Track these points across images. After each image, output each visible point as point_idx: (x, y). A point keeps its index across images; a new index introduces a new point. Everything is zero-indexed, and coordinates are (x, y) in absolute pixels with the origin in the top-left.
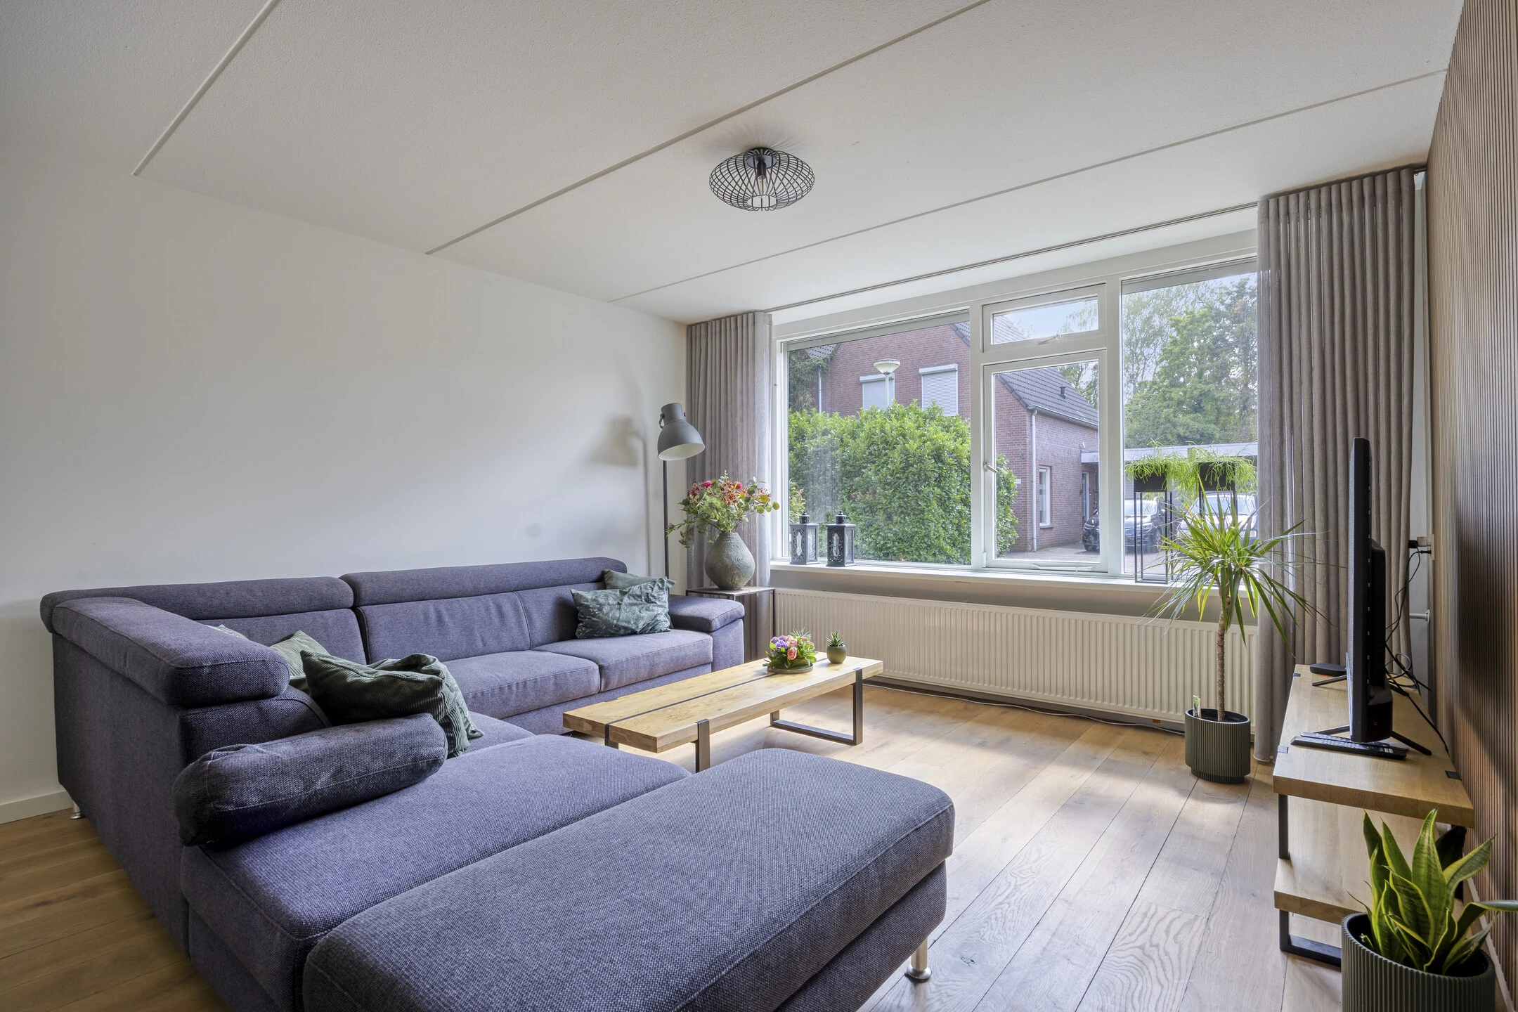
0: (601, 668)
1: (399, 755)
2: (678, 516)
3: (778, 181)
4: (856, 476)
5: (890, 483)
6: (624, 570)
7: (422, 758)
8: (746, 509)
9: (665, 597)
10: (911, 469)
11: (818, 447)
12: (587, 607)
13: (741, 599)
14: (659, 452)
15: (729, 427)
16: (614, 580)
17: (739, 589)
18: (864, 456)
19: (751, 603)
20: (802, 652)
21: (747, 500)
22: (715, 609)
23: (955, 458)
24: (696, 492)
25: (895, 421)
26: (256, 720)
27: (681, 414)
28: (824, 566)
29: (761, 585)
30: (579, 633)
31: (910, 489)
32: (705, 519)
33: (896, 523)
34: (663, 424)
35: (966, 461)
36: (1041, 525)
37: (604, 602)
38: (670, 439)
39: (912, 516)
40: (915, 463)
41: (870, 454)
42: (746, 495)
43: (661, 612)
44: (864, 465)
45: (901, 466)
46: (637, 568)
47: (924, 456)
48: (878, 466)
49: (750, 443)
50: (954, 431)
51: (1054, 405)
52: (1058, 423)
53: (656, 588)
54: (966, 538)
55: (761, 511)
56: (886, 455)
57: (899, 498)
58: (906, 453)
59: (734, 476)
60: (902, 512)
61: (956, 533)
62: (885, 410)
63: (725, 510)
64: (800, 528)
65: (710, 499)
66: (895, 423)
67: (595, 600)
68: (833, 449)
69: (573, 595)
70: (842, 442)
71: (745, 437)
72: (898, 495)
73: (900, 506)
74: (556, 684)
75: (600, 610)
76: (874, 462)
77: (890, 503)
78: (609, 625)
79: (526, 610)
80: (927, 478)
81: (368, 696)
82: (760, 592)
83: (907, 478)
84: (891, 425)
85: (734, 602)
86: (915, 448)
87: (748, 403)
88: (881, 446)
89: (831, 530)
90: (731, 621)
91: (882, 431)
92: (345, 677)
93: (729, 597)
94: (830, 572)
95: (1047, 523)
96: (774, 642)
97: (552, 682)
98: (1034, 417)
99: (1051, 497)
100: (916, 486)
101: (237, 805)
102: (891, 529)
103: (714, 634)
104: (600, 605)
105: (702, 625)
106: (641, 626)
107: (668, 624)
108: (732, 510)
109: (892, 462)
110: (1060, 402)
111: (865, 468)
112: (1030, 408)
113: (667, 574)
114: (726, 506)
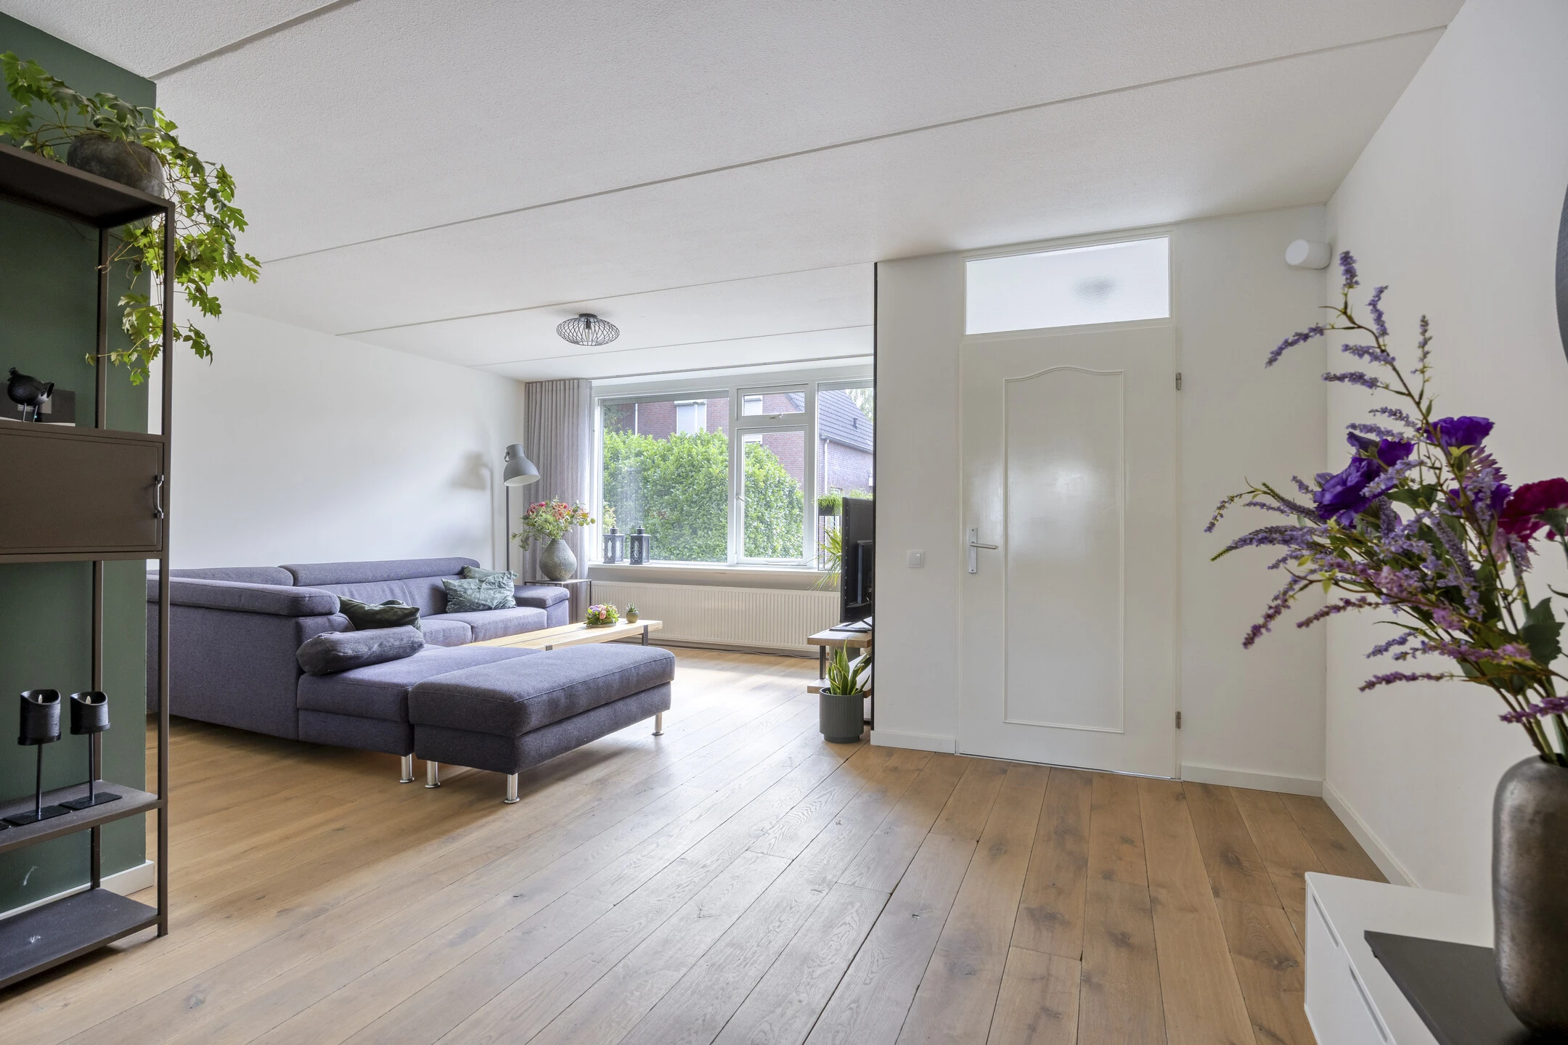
0: (472, 627)
1: (405, 641)
2: (517, 526)
3: (600, 332)
4: (666, 495)
5: (696, 502)
6: (478, 566)
7: (416, 643)
8: (571, 523)
9: (512, 584)
10: (714, 490)
11: (631, 467)
12: (456, 591)
13: (566, 586)
14: (505, 481)
15: (558, 462)
16: (472, 573)
17: (565, 580)
18: (673, 477)
19: (574, 590)
20: (609, 615)
21: (572, 517)
22: (548, 593)
23: (753, 481)
24: (533, 510)
25: (700, 447)
26: (327, 625)
27: (521, 453)
28: (628, 564)
29: (581, 578)
30: (449, 609)
31: (713, 508)
32: (541, 530)
33: (700, 537)
34: (507, 459)
35: (762, 484)
37: (467, 588)
38: (514, 471)
39: (714, 531)
40: (717, 485)
41: (679, 475)
42: (571, 513)
43: (509, 594)
44: (673, 485)
45: (705, 487)
46: (486, 566)
47: (725, 479)
48: (686, 486)
49: (574, 474)
51: (845, 435)
52: (848, 451)
53: (505, 578)
54: (761, 550)
55: (581, 525)
56: (692, 476)
57: (703, 515)
58: (709, 476)
59: (562, 499)
60: (705, 528)
62: (694, 436)
63: (556, 524)
64: (610, 537)
65: (545, 515)
66: (701, 449)
67: (460, 586)
68: (645, 470)
69: (444, 583)
70: (654, 463)
71: (570, 471)
72: (702, 512)
73: (704, 523)
74: (444, 636)
75: (465, 592)
76: (681, 483)
77: (695, 519)
78: (472, 603)
79: (410, 593)
81: (378, 617)
82: (581, 582)
83: (711, 498)
84: (697, 450)
85: (562, 588)
86: (718, 472)
87: (573, 446)
88: (688, 469)
89: (633, 539)
90: (560, 601)
91: (689, 455)
92: (364, 608)
93: (556, 585)
94: (631, 568)
96: (591, 609)
97: (442, 634)
98: (826, 445)
100: (718, 505)
101: (344, 653)
102: (696, 543)
103: (548, 609)
104: (465, 589)
105: (540, 603)
106: (495, 604)
107: (514, 603)
108: (561, 523)
109: (697, 483)
110: (852, 432)
111: (674, 488)
112: (823, 437)
113: (508, 570)
114: (556, 521)
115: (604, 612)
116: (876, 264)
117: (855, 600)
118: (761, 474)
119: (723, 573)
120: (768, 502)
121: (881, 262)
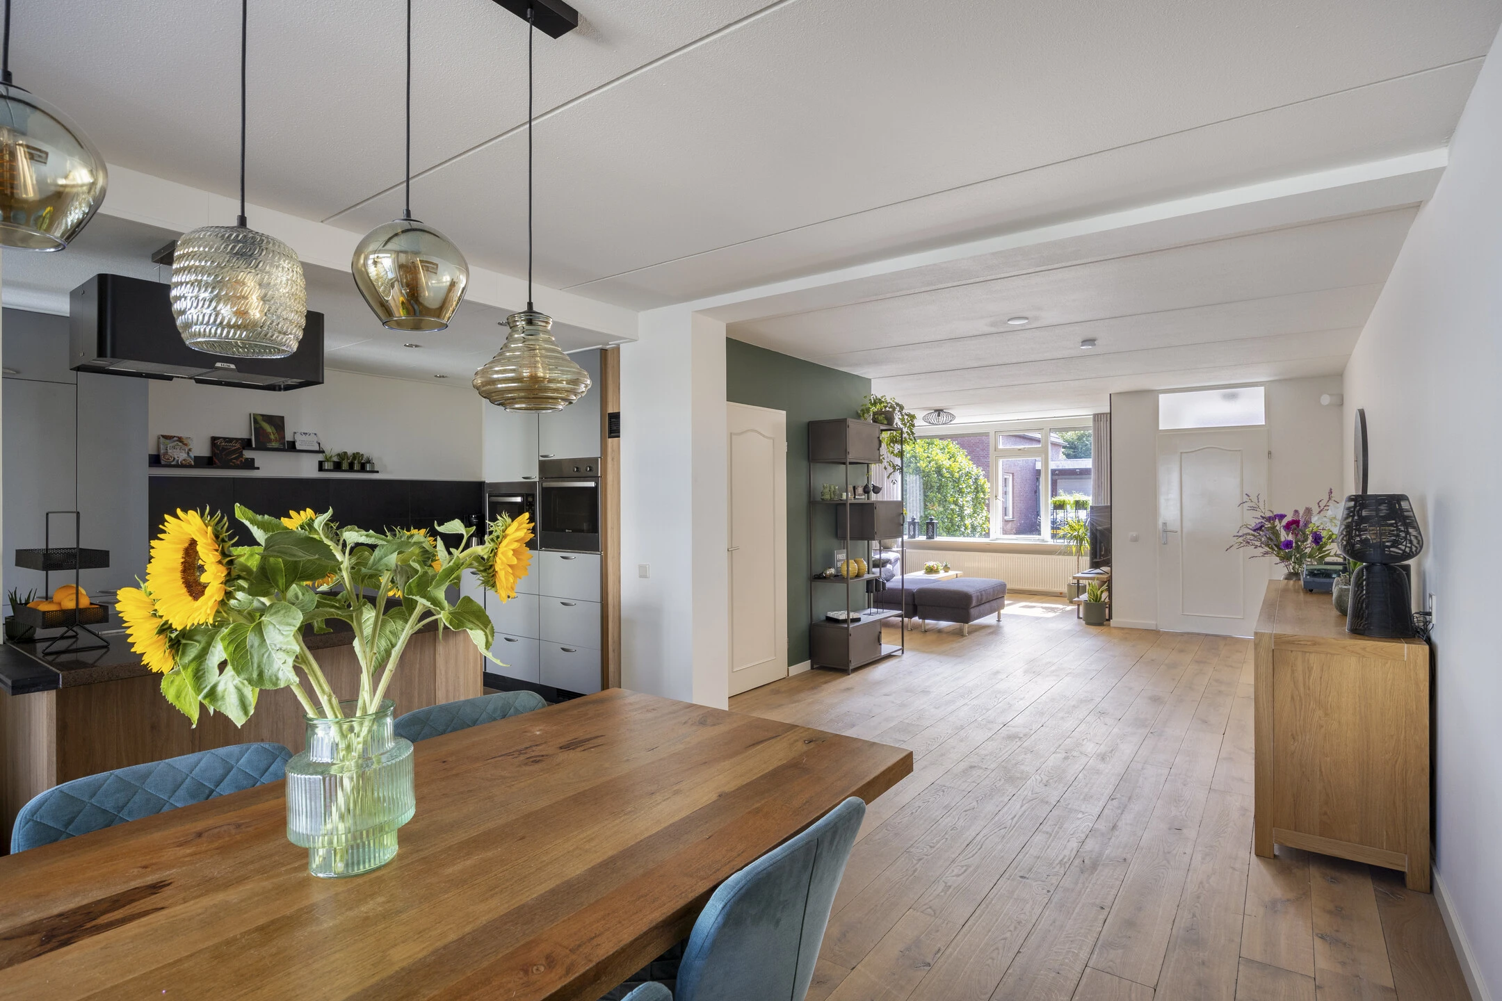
28: (925, 539)
36: (1006, 518)
50: (948, 453)
61: (950, 524)
80: (932, 487)
90: (896, 560)
94: (928, 542)
95: (1010, 517)
99: (1013, 497)
115: (935, 566)
116: (1110, 394)
117: (1096, 558)
118: (955, 467)
119: (988, 544)
120: (960, 489)
121: (1114, 394)
